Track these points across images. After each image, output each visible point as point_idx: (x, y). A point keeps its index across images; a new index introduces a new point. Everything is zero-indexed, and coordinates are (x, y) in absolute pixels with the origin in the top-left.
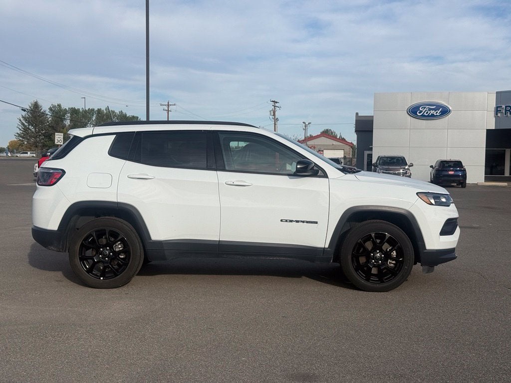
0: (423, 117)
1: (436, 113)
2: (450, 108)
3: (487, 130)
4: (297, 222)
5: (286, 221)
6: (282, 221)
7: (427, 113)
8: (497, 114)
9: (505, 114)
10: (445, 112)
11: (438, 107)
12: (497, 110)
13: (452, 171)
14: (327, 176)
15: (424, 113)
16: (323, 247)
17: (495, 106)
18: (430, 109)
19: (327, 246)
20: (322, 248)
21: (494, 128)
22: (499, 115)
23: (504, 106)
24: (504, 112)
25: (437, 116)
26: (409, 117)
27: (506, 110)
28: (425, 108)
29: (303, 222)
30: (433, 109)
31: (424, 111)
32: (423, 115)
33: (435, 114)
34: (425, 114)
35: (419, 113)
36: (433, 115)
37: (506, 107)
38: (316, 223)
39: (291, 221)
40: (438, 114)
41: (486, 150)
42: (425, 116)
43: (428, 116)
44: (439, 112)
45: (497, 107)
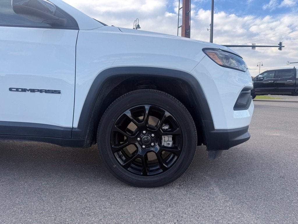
4: (33, 91)
5: (17, 90)
6: (11, 89)
14: (78, 26)
16: (71, 126)
19: (76, 125)
20: (70, 128)
29: (41, 91)
38: (59, 92)
39: (24, 90)
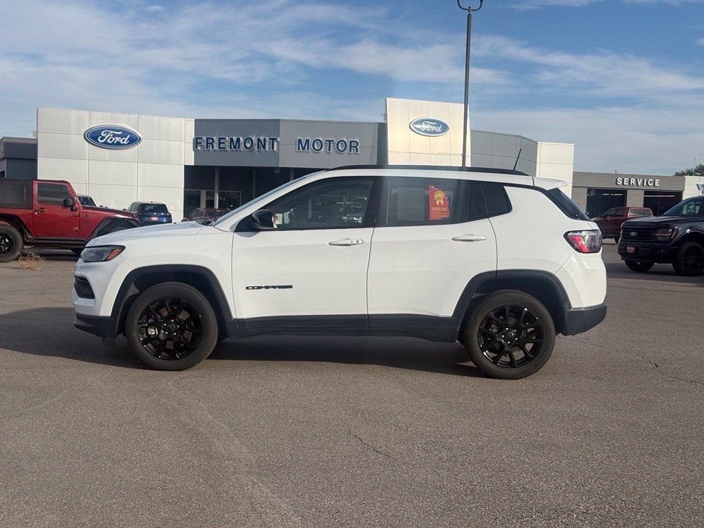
0: (106, 145)
1: (123, 141)
2: (140, 135)
3: (186, 167)
7: (111, 140)
8: (197, 147)
9: (207, 148)
10: (134, 140)
11: (125, 133)
12: (197, 142)
13: (156, 216)
15: (107, 139)
17: (193, 136)
18: (115, 135)
21: (193, 164)
22: (199, 148)
23: (204, 138)
24: (205, 144)
25: (124, 144)
26: (88, 143)
27: (207, 143)
28: (108, 133)
30: (118, 136)
31: (108, 137)
32: (105, 143)
33: (122, 143)
34: (109, 141)
35: (101, 139)
36: (118, 144)
37: (207, 139)
40: (125, 142)
41: (185, 191)
42: (108, 143)
43: (113, 144)
44: (126, 140)
45: (197, 139)
